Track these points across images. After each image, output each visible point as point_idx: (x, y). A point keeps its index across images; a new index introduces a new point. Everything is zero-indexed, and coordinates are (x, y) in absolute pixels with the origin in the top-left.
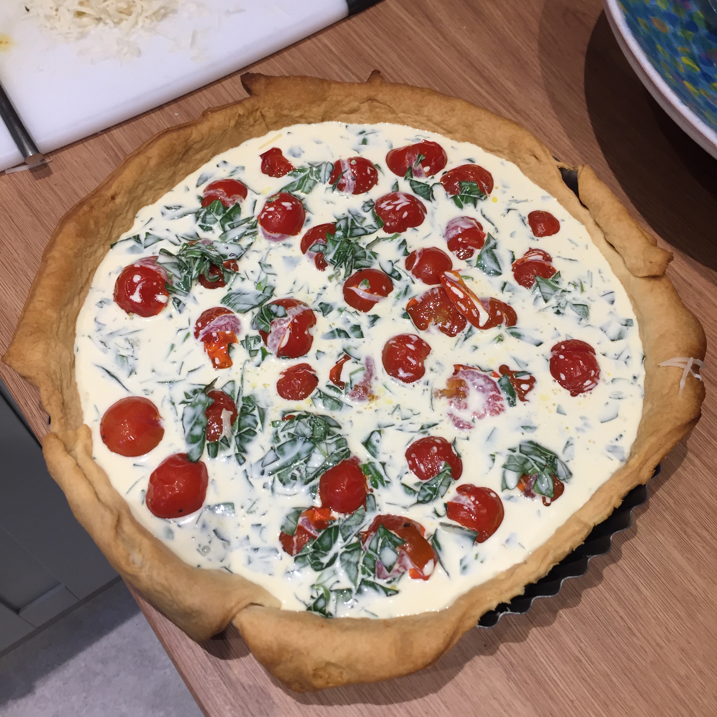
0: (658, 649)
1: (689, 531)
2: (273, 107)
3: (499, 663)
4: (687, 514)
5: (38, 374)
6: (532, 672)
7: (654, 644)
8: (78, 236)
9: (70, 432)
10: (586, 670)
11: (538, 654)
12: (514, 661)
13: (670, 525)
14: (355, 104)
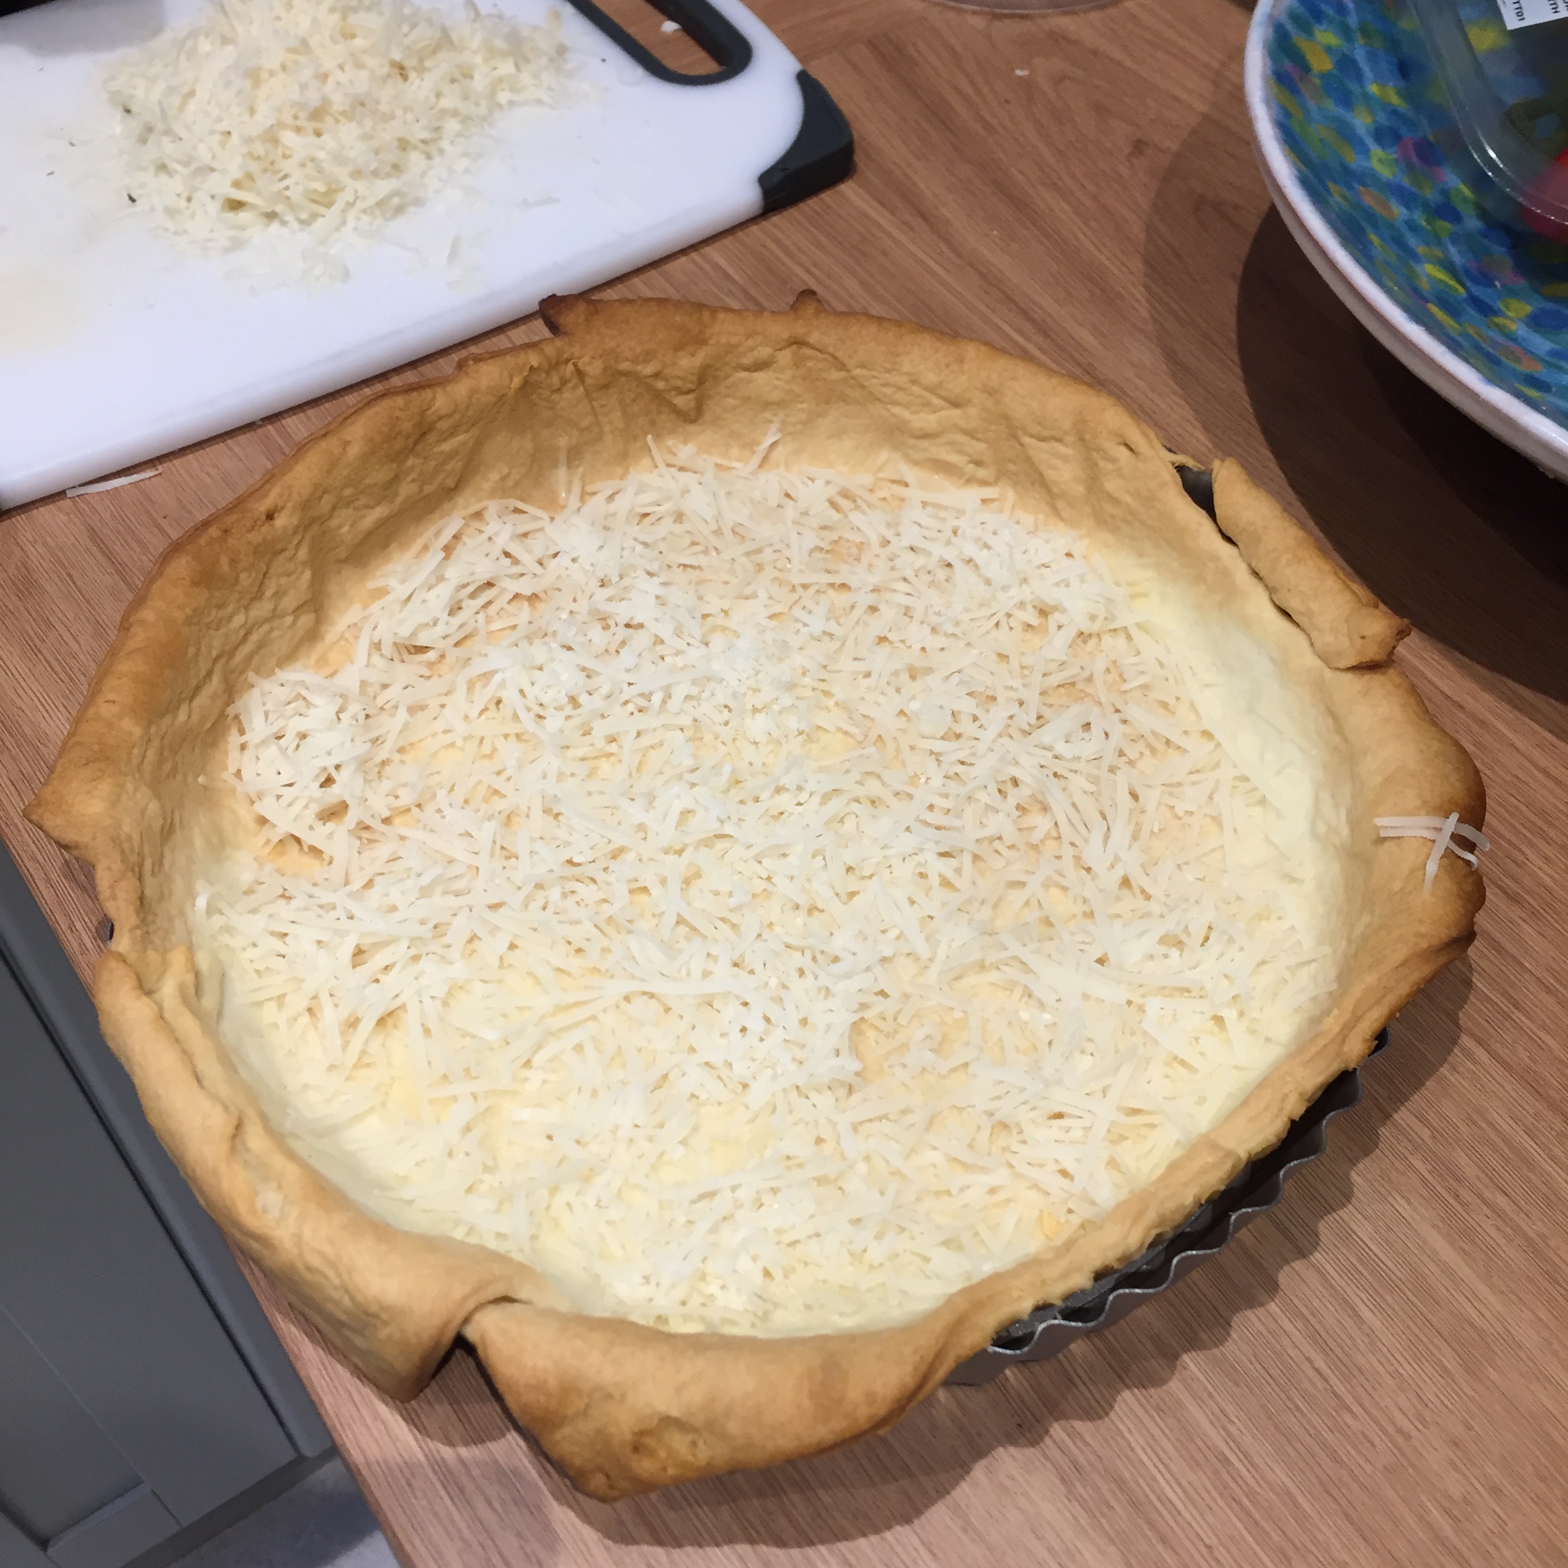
0: (1400, 1439)
1: (1465, 1194)
2: (601, 356)
3: (1048, 1465)
4: (1462, 1159)
5: (94, 838)
6: (1120, 1483)
7: (1391, 1429)
8: (195, 583)
9: (152, 956)
10: (1239, 1480)
11: (1134, 1444)
12: (1081, 1460)
13: (1425, 1182)
14: (764, 352)
